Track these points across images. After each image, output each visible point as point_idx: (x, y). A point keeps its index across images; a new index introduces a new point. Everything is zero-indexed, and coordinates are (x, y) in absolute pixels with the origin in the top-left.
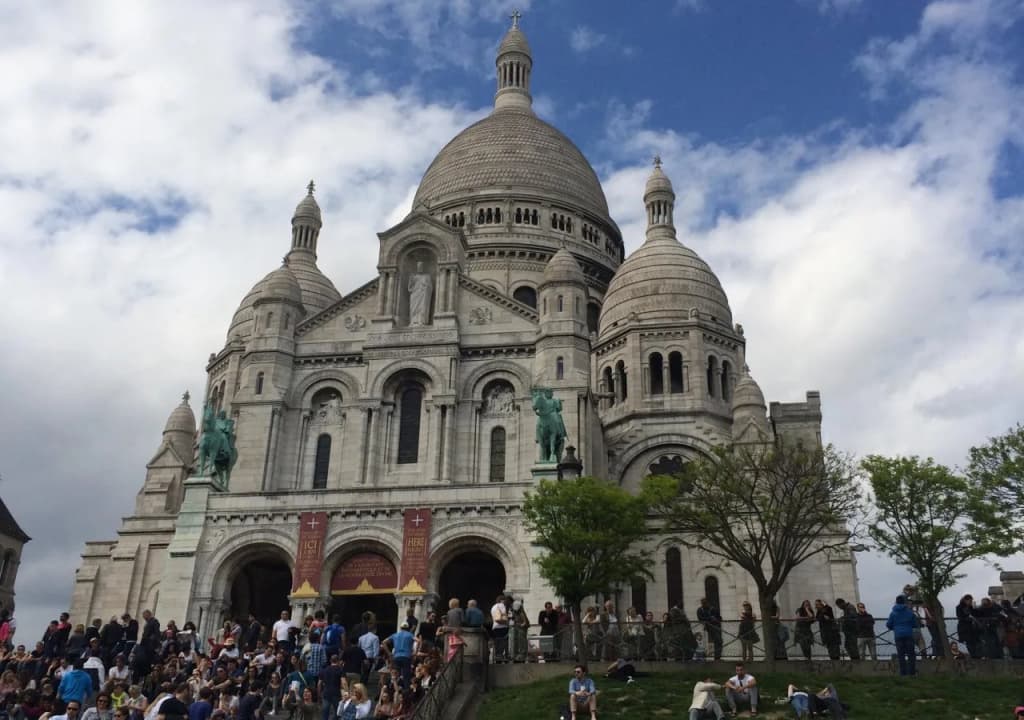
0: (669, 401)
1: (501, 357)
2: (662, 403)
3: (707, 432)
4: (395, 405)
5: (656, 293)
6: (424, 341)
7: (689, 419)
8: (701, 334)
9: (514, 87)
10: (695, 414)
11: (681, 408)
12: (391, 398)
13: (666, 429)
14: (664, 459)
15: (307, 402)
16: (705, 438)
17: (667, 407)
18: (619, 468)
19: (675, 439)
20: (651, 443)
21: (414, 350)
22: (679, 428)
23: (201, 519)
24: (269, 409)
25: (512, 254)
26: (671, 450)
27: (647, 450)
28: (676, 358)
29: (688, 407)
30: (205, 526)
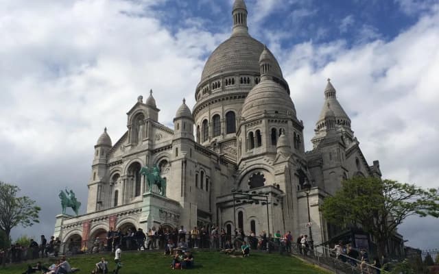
0: (256, 151)
1: (164, 151)
2: (252, 152)
3: (268, 161)
4: (133, 176)
5: (252, 107)
6: (139, 151)
7: (261, 157)
8: (267, 120)
9: (238, 24)
10: (263, 154)
11: (259, 153)
12: (132, 174)
13: (254, 162)
14: (254, 175)
15: (111, 181)
16: (267, 164)
17: (254, 154)
18: (238, 181)
19: (257, 166)
20: (248, 169)
21: (135, 155)
22: (258, 162)
23: (59, 229)
24: (96, 185)
25: (223, 99)
26: (256, 171)
27: (247, 173)
28: (258, 132)
29: (261, 152)
30: (61, 230)
